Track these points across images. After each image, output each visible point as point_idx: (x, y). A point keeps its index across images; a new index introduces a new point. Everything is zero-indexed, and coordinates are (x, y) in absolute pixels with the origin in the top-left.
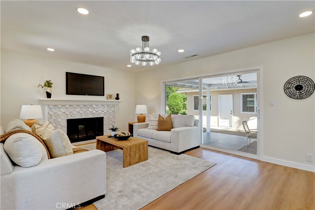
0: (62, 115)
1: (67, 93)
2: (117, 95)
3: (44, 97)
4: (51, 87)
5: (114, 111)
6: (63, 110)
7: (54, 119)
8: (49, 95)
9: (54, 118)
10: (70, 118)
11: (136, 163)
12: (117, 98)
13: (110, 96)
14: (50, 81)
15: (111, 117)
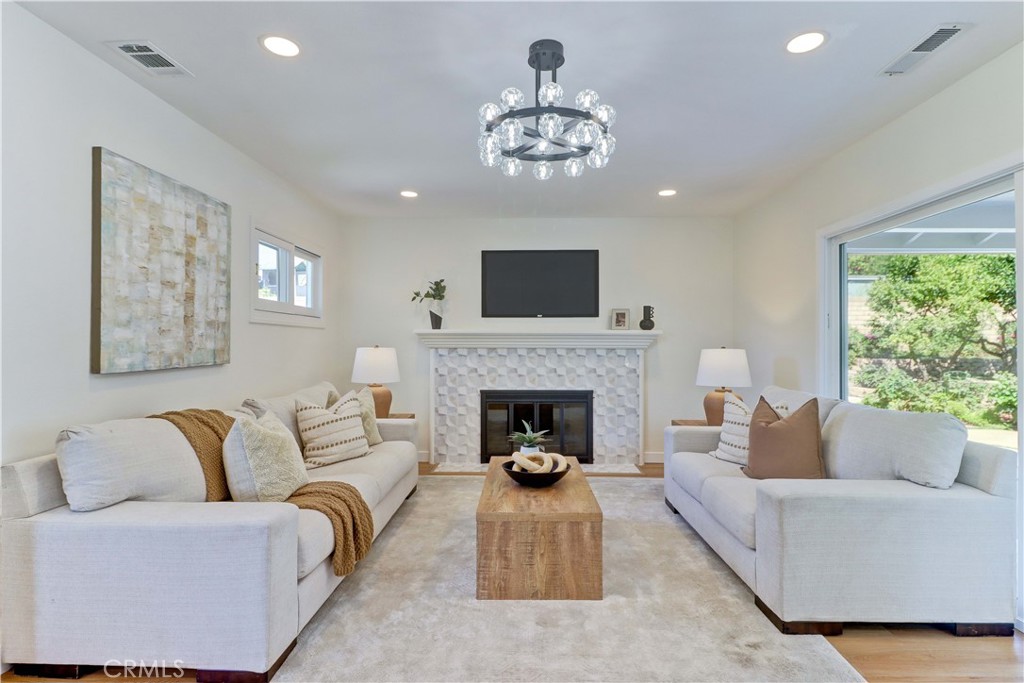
0: (470, 377)
1: (485, 314)
2: (648, 310)
3: (426, 326)
4: (441, 298)
5: (635, 371)
6: (471, 362)
7: (450, 388)
8: (436, 321)
9: (450, 385)
10: (489, 386)
11: (535, 596)
12: (647, 324)
13: (618, 315)
14: (442, 281)
15: (621, 391)
